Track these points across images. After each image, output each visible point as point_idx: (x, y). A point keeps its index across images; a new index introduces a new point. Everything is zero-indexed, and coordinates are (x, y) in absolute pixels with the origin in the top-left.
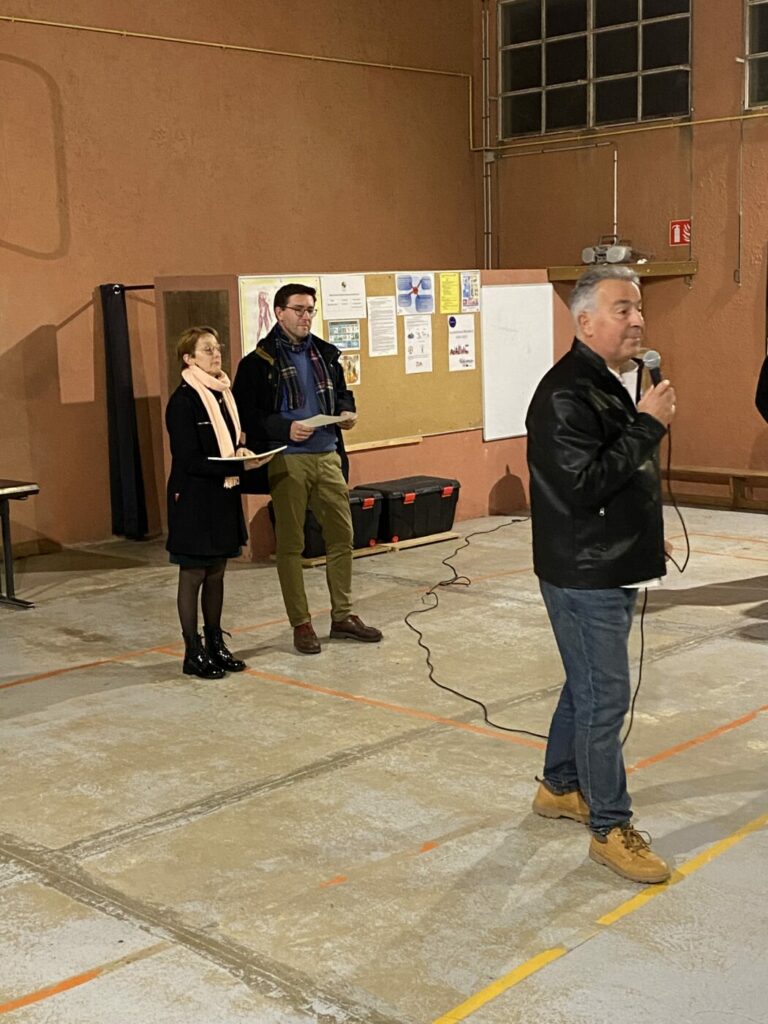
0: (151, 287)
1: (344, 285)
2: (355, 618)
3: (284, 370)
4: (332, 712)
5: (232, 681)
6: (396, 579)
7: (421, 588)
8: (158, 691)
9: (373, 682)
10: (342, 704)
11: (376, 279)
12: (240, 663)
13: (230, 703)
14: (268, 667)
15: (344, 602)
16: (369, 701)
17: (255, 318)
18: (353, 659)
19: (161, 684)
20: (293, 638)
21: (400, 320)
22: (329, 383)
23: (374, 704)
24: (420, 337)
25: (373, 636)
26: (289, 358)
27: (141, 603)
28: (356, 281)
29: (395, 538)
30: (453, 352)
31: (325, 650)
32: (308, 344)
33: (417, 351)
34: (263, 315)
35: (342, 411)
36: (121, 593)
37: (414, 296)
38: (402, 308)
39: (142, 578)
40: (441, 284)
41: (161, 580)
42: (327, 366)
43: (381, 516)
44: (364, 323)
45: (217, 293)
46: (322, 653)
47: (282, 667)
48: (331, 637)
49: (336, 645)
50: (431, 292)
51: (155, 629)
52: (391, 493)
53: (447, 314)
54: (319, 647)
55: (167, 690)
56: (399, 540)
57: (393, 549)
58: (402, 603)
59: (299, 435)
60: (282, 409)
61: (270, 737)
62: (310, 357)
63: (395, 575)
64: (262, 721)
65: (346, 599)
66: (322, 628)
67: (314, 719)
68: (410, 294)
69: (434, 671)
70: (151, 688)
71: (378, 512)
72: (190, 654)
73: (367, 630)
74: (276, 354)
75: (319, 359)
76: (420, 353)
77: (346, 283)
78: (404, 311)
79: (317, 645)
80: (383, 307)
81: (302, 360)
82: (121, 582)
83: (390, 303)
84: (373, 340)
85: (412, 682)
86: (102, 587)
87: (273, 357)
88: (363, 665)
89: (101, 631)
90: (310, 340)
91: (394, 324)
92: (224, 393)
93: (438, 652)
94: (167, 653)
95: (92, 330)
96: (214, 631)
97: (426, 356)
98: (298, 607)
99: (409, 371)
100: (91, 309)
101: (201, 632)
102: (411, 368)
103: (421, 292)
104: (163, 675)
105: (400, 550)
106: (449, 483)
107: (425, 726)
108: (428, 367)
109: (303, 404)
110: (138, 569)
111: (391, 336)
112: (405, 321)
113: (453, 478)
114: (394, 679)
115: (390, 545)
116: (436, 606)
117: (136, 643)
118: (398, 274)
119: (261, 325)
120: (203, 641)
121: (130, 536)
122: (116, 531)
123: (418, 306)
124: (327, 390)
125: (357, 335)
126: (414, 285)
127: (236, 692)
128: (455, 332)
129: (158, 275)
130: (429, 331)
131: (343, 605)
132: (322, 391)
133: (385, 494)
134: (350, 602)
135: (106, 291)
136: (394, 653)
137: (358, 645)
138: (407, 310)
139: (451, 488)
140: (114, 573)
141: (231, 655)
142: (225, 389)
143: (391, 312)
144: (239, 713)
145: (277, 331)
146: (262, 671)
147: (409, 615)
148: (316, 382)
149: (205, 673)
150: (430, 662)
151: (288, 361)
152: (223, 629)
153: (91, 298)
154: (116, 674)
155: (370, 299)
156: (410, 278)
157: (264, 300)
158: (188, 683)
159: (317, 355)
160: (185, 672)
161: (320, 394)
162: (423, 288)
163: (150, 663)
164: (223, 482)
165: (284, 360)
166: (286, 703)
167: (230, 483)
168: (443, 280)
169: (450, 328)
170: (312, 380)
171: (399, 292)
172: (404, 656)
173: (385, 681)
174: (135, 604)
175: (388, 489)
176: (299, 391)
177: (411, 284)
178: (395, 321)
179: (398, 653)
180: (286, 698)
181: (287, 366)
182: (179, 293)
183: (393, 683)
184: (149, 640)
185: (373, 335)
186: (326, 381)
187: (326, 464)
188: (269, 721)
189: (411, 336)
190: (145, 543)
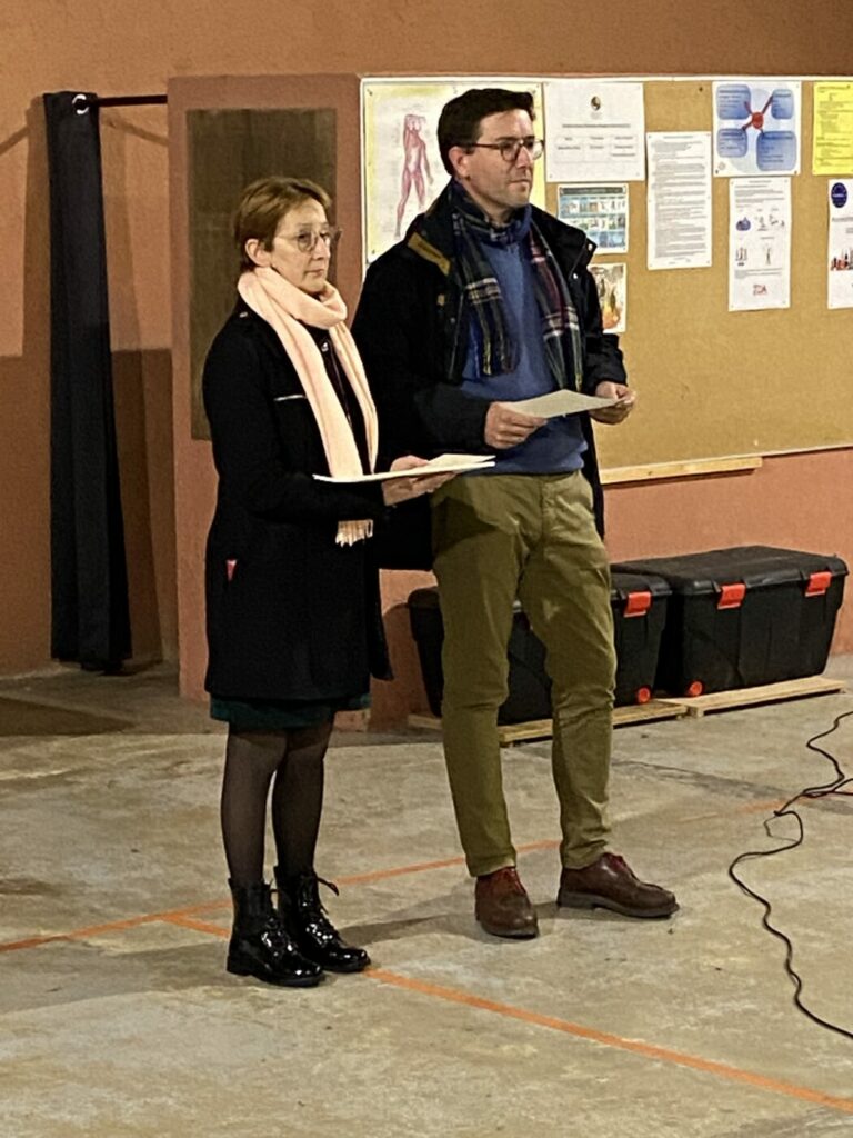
0: (161, 100)
1: (595, 103)
2: (616, 861)
3: (471, 286)
4: (573, 1071)
5: (337, 993)
6: (700, 779)
7: (761, 802)
8: (172, 1008)
9: (663, 1008)
10: (595, 1055)
11: (669, 91)
12: (356, 952)
13: (338, 1043)
14: (418, 965)
15: (592, 823)
16: (658, 1052)
17: (394, 172)
18: (614, 954)
19: (178, 994)
20: (473, 902)
21: (720, 186)
22: (572, 316)
23: (669, 1059)
24: (763, 228)
25: (655, 906)
26: (484, 259)
27: (122, 813)
28: (625, 95)
29: (695, 687)
30: (837, 265)
31: (549, 932)
32: (525, 226)
33: (755, 260)
34: (412, 167)
35: (599, 381)
36: (76, 790)
37: (753, 133)
38: (726, 161)
39: (123, 757)
40: (817, 108)
41: (166, 764)
42: (566, 276)
43: (665, 635)
44: (638, 191)
45: (311, 114)
46: (542, 940)
47: (452, 967)
48: (559, 903)
49: (572, 922)
50: (793, 125)
51: (157, 870)
52: (689, 582)
53: (827, 177)
54: (534, 924)
55: (191, 1008)
56: (703, 693)
57: (690, 712)
58: (720, 833)
59: (504, 433)
60: (467, 373)
61: (436, 1122)
62: (530, 256)
63: (698, 769)
64: (413, 1086)
65: (597, 815)
66: (542, 884)
67: (534, 1086)
68: (744, 128)
69: (804, 990)
70: (157, 1002)
71: (660, 623)
72: (245, 929)
73: (640, 889)
74: (453, 248)
75: (549, 261)
76: (762, 264)
77: (602, 100)
78: (729, 168)
79: (530, 918)
80: (683, 158)
81: (510, 263)
82: (77, 765)
83: (698, 146)
84: (659, 233)
85: (755, 1013)
86: (34, 775)
87: (448, 257)
88: (638, 970)
89: (37, 872)
90: (528, 218)
91: (707, 197)
92: (333, 332)
93: (812, 947)
94: (191, 925)
95: (22, 196)
96: (299, 877)
97: (776, 272)
98: (491, 832)
99: (735, 304)
100: (23, 145)
101: (269, 878)
102: (740, 297)
103: (770, 124)
104: (181, 974)
105: (707, 713)
106: (822, 564)
107: (791, 1114)
108: (779, 298)
109: (513, 364)
110: (112, 738)
111: (698, 223)
112: (732, 190)
113: (830, 555)
114: (712, 1005)
115: (683, 703)
116: (798, 844)
117: (119, 900)
118: (719, 82)
119: (407, 190)
120: (274, 898)
121: (92, 663)
122: (62, 652)
123: (763, 158)
124: (567, 332)
125: (621, 218)
126: (756, 108)
127: (352, 1019)
128: (843, 220)
129: (174, 74)
130: (785, 213)
131: (590, 831)
132: (556, 333)
133: (677, 585)
134: (605, 823)
135: (57, 108)
136: (709, 945)
137: (622, 924)
138: (738, 166)
139: (828, 575)
140: (57, 744)
141: (336, 934)
142: (334, 323)
143: (702, 167)
144: (360, 1066)
145: (454, 197)
146: (407, 975)
147: (737, 861)
148: (542, 314)
149: (278, 973)
150: (795, 969)
151: (481, 264)
152: (319, 875)
153: (24, 124)
154: (76, 969)
155: (655, 137)
156: (747, 92)
157: (415, 132)
158: (241, 995)
159: (543, 253)
160: (231, 969)
161: (552, 340)
162: (775, 115)
163: (152, 946)
164: (335, 533)
165: (471, 261)
166: (468, 1048)
167: (348, 535)
168: (819, 97)
169: (832, 207)
170: (533, 309)
171: (719, 124)
172: (731, 952)
173: (690, 1008)
174: (108, 814)
175: (682, 574)
176: (506, 335)
177: (747, 105)
178: (708, 189)
179: (716, 945)
180: (465, 1035)
181: (478, 277)
182: (225, 114)
183: (711, 1012)
184: (147, 896)
185: (658, 219)
186: (564, 311)
187: (561, 500)
188: (429, 1086)
189: (743, 226)
190: (124, 679)
